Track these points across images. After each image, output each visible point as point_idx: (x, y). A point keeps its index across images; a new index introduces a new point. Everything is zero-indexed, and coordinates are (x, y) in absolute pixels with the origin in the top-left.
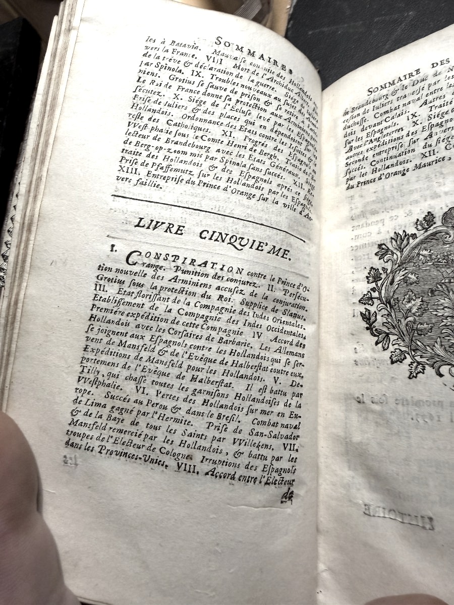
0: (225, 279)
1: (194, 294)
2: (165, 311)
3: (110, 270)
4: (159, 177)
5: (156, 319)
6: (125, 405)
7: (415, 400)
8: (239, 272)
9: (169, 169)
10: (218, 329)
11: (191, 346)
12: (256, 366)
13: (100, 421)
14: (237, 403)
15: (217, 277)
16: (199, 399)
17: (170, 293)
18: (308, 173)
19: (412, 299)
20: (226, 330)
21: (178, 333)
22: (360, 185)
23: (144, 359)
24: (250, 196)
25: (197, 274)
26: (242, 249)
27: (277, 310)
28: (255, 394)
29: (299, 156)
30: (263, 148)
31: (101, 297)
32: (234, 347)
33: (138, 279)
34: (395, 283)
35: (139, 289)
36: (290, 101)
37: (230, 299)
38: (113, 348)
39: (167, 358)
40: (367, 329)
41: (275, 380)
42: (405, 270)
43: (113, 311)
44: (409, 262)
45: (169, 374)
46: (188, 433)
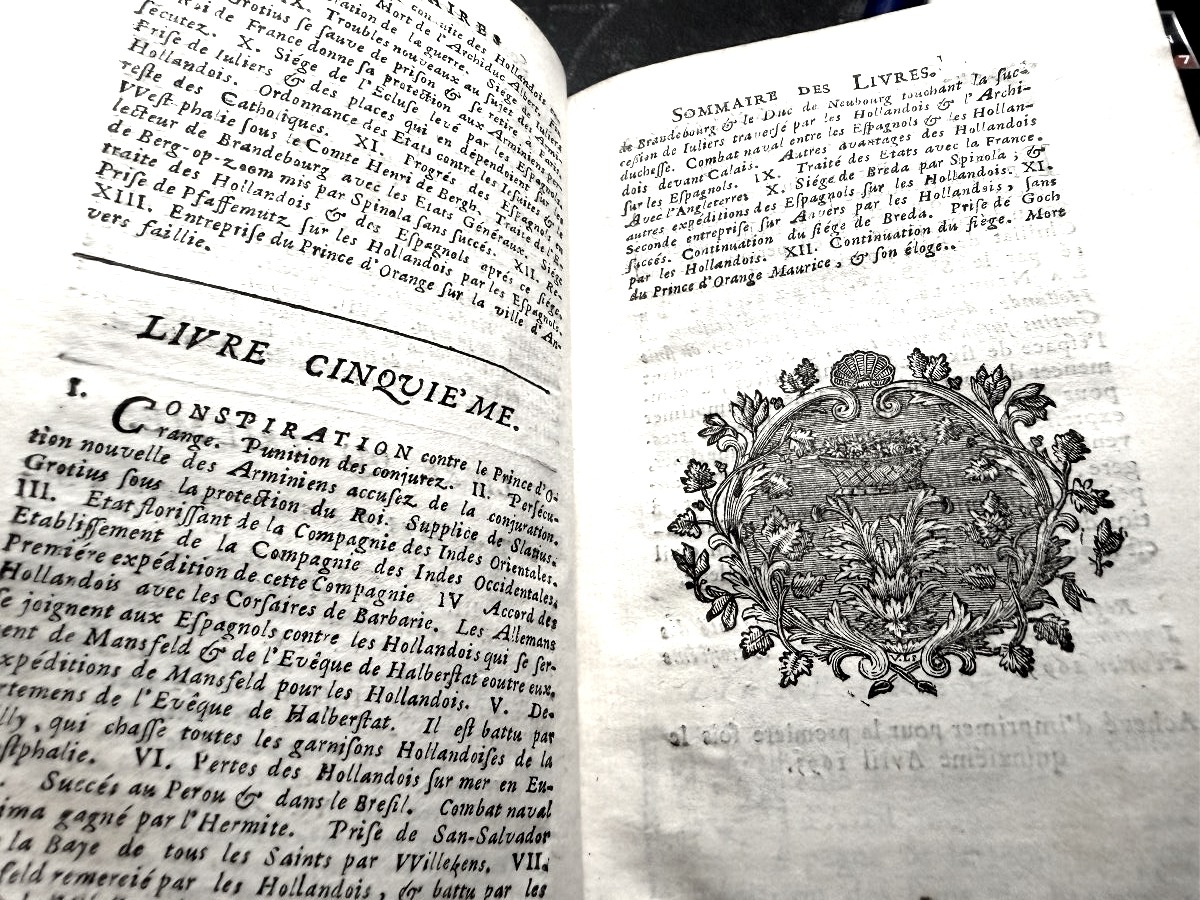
0: (369, 469)
1: (294, 507)
2: (220, 550)
3: (66, 442)
4: (203, 222)
5: (195, 569)
6: (102, 804)
7: (794, 731)
8: (401, 454)
9: (229, 207)
10: (353, 589)
11: (287, 632)
12: (446, 674)
13: (23, 858)
14: (404, 766)
15: (349, 466)
16: (310, 764)
17: (231, 503)
18: (546, 249)
19: (781, 525)
20: (373, 590)
21: (253, 603)
22: (660, 293)
23: (162, 673)
24: (423, 286)
25: (301, 459)
26: (407, 402)
27: (501, 540)
28: (446, 740)
29: (525, 212)
30: (446, 185)
31: (36, 515)
32: (394, 631)
33: (146, 470)
34: (746, 493)
35: (147, 494)
36: (499, 98)
37: (381, 517)
38: (70, 652)
39: (223, 667)
40: (689, 586)
41: (494, 704)
42: (764, 467)
43: (73, 552)
44: (770, 452)
45: (230, 707)
46: (281, 856)
